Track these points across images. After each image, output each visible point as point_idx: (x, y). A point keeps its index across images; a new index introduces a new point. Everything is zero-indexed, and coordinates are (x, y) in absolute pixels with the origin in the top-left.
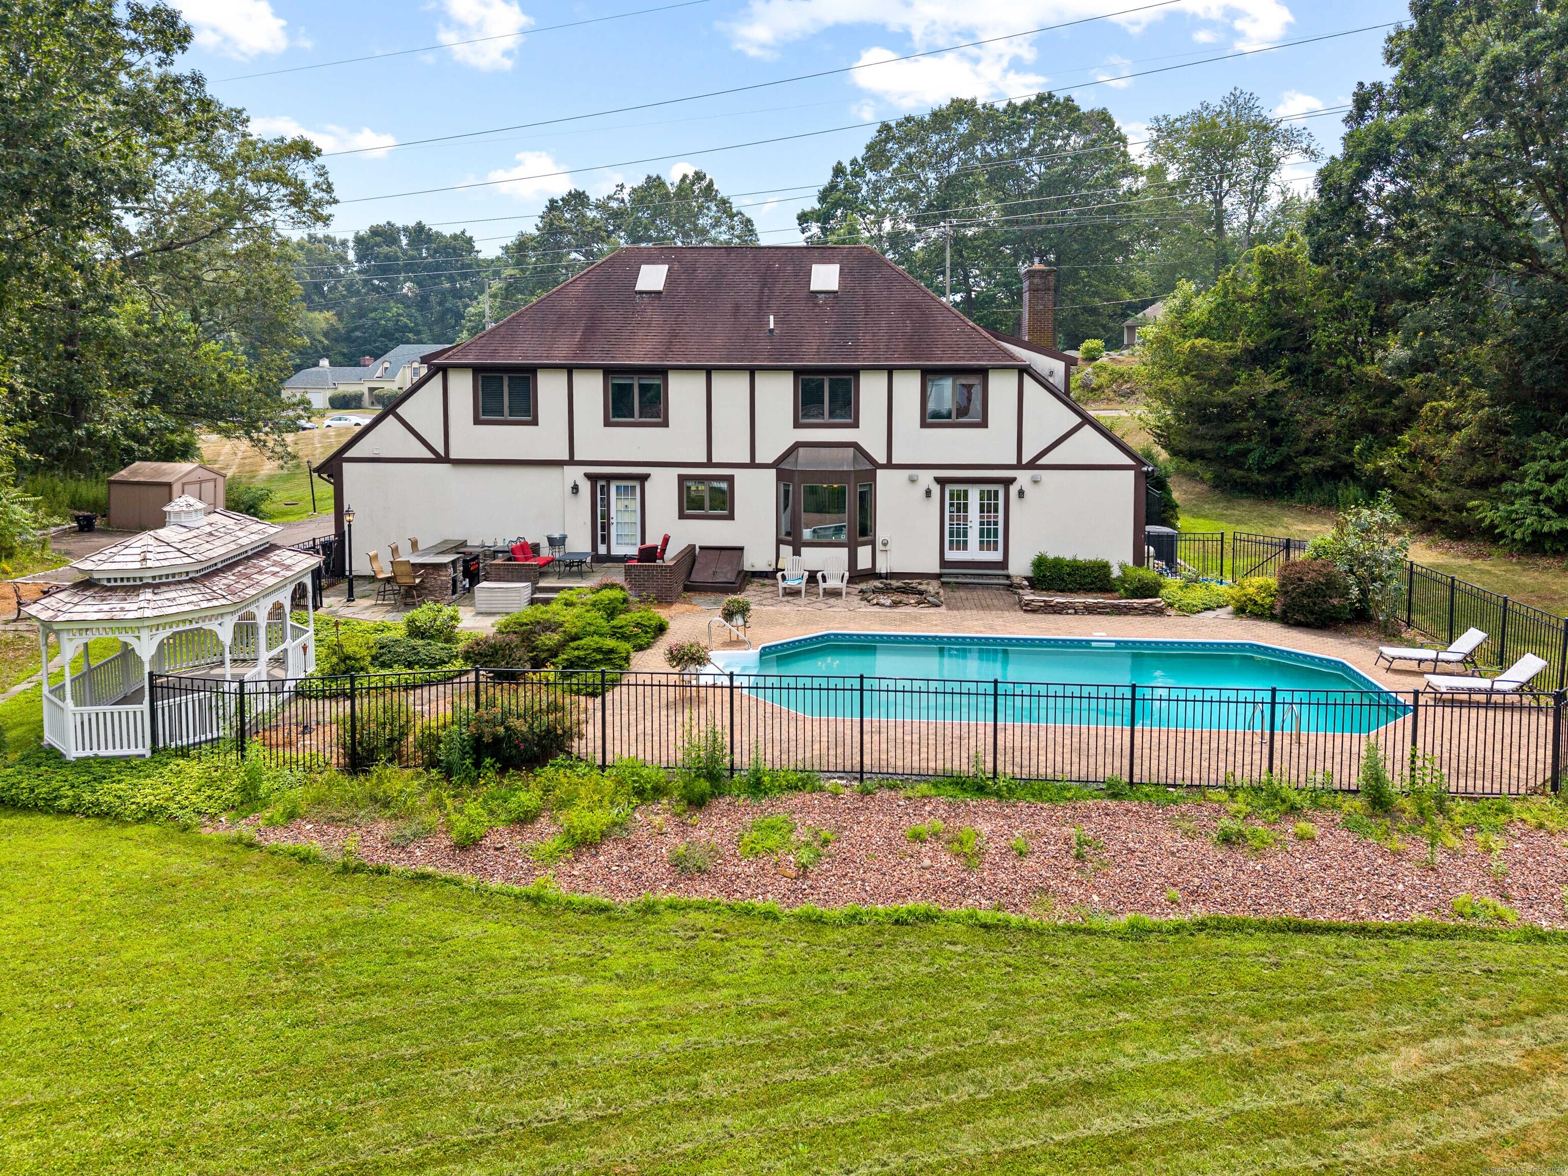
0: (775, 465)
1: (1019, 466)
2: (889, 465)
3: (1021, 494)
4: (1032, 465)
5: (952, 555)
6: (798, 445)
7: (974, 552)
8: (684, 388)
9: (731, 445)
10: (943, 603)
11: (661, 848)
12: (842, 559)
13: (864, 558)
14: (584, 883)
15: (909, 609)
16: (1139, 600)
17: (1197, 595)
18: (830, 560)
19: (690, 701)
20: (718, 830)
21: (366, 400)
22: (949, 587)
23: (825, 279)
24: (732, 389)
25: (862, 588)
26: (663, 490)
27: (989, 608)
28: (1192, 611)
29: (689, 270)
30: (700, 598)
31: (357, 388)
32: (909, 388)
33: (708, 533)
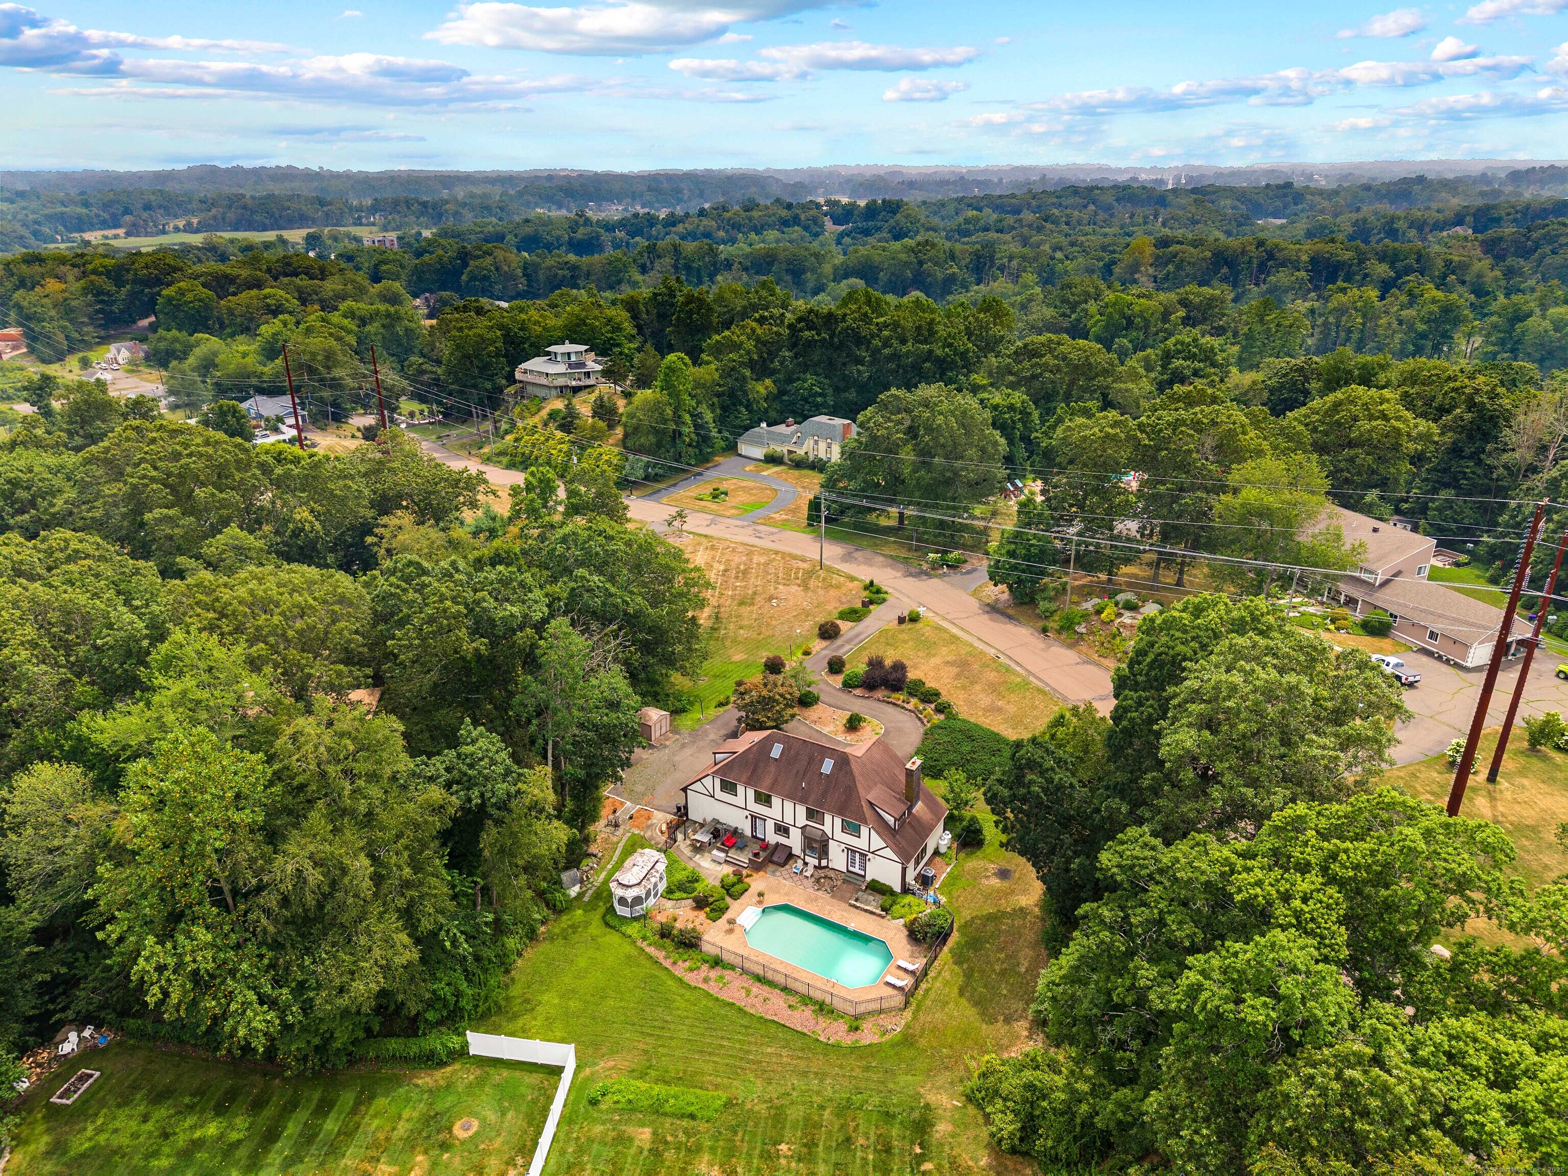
0: (801, 828)
1: (869, 852)
2: (832, 839)
3: (869, 859)
4: (872, 853)
5: (851, 869)
6: (807, 825)
7: (856, 870)
8: (776, 801)
9: (789, 819)
10: (833, 891)
11: (703, 975)
12: (816, 862)
13: (824, 863)
14: (689, 978)
15: (820, 893)
16: (878, 911)
17: (903, 911)
18: (812, 861)
19: (731, 931)
20: (713, 974)
21: (786, 460)
22: (845, 881)
23: (827, 766)
24: (789, 805)
25: (822, 873)
26: (770, 825)
27: (843, 899)
28: (894, 918)
29: (789, 749)
30: (771, 867)
31: (781, 449)
32: (838, 821)
33: (783, 840)
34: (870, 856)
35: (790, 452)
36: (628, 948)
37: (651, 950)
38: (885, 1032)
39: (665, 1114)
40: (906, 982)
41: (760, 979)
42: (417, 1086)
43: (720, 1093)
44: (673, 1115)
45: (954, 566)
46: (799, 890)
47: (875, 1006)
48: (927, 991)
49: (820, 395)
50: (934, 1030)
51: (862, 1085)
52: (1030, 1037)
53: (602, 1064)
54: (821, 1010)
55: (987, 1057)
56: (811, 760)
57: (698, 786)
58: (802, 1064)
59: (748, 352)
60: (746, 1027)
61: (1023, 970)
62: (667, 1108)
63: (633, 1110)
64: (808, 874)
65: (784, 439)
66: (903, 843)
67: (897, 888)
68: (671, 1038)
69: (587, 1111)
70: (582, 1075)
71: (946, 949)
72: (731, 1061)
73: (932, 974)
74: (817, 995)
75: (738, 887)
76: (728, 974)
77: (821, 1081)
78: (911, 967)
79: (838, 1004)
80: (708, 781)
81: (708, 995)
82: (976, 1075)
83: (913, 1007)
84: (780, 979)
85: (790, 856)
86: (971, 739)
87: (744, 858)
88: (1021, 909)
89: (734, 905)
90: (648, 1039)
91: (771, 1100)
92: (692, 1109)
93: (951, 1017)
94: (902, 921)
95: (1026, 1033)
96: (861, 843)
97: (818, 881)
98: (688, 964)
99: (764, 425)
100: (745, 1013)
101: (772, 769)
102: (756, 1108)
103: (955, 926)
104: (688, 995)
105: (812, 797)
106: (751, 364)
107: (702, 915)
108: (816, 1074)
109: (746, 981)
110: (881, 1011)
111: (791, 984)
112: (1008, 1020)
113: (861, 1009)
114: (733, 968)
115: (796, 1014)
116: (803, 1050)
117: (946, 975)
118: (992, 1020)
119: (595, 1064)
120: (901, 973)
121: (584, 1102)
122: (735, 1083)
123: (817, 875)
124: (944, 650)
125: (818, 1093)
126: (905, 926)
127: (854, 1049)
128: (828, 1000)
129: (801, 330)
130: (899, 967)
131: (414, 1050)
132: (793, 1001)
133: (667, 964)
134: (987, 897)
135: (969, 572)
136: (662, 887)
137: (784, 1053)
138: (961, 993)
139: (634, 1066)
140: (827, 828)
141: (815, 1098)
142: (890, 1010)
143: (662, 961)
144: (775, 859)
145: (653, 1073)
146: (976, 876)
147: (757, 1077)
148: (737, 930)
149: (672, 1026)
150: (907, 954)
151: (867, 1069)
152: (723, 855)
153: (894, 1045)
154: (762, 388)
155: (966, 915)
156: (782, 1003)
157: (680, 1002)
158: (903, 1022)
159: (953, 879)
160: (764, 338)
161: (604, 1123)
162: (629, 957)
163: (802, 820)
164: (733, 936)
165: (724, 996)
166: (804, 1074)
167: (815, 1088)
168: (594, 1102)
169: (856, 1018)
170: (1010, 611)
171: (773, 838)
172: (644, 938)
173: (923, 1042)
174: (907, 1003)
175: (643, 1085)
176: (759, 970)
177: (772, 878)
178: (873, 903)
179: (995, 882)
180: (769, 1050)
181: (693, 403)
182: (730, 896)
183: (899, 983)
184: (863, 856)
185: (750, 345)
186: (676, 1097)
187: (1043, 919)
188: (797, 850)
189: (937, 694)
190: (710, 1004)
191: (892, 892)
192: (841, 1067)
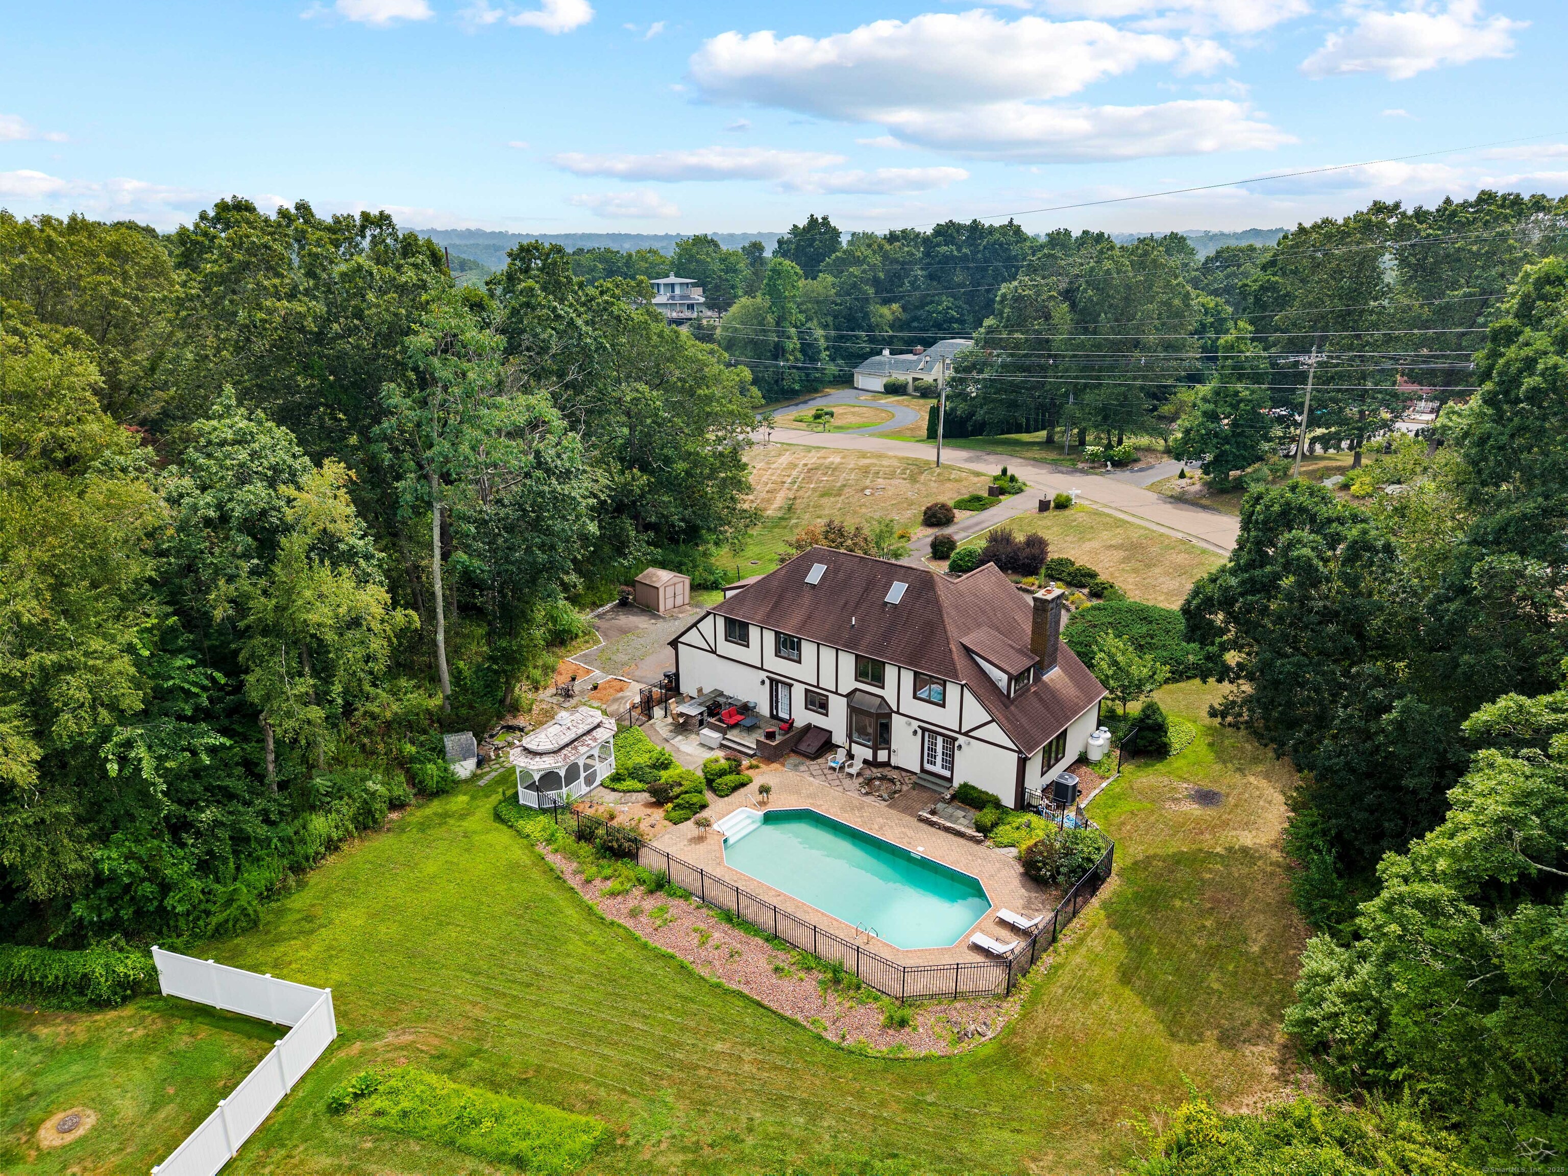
0: (846, 696)
1: (960, 732)
2: (898, 712)
3: (960, 747)
4: (966, 734)
5: (928, 767)
6: (856, 690)
7: (938, 769)
8: (808, 649)
9: (827, 682)
10: (893, 799)
11: (631, 904)
12: (868, 754)
13: (882, 756)
14: (606, 907)
15: (869, 799)
16: (971, 832)
17: (1016, 835)
18: (862, 752)
19: (700, 839)
20: (649, 904)
21: (910, 388)
22: (915, 786)
23: (896, 593)
24: (828, 654)
25: (877, 772)
26: (798, 692)
27: (908, 810)
28: (999, 845)
29: (836, 571)
30: (794, 759)
31: (905, 377)
32: (908, 678)
33: (818, 720)
34: (962, 740)
35: (915, 379)
36: (518, 853)
37: (556, 861)
38: (962, 1036)
39: (466, 1151)
40: (1012, 945)
41: (733, 918)
42: (34, 1038)
43: (591, 1119)
44: (481, 1154)
45: (1121, 463)
46: (836, 792)
47: (945, 984)
48: (1054, 969)
49: (957, 321)
50: (1067, 1041)
51: (901, 1139)
52: (1283, 1078)
53: (390, 1038)
54: (837, 981)
55: (1185, 1109)
56: (870, 585)
57: (692, 637)
58: (780, 1081)
59: (873, 267)
60: (685, 999)
61: (1255, 949)
62: (474, 1138)
63: (405, 1134)
64: (853, 771)
65: (908, 366)
66: (1024, 721)
67: (1009, 800)
68: (537, 1004)
69: (316, 1124)
70: (342, 1054)
71: (1095, 902)
72: (636, 1059)
73: (1065, 940)
74: (830, 951)
75: (730, 779)
76: (676, 906)
77: (813, 1119)
78: (1023, 923)
79: (870, 971)
80: (706, 626)
81: (631, 938)
82: (1160, 1144)
83: (1025, 994)
84: (766, 919)
85: (827, 745)
86: (1147, 620)
87: (749, 741)
88: (1245, 850)
89: (716, 806)
90: (493, 1002)
91: (697, 1147)
92: (521, 1146)
93: (1104, 1022)
94: (1014, 851)
95: (1272, 1069)
96: (946, 718)
97: (869, 782)
98: (611, 885)
99: (886, 352)
100: (690, 974)
101: (807, 599)
102: (662, 1161)
103: (1115, 867)
104: (595, 935)
105: (868, 639)
106: (876, 282)
107: (658, 814)
108: (804, 1103)
109: (704, 920)
110: (956, 996)
111: (785, 928)
112: (1227, 1040)
113: (916, 986)
114: (687, 895)
115: (787, 985)
116: (786, 1052)
117: (1095, 943)
118: (1194, 1036)
119: (376, 1036)
120: (1004, 933)
121: (321, 1106)
122: (633, 1103)
123: (868, 773)
124: (1105, 535)
125: (802, 1144)
126: (1019, 859)
127: (891, 1062)
128: (850, 963)
129: (938, 245)
130: (1002, 923)
131: (55, 972)
132: (784, 959)
133: (574, 882)
134: (1176, 828)
135: (1141, 470)
136: (604, 771)
137: (748, 1055)
138: (1126, 977)
139: (448, 1049)
140: (889, 693)
141: (792, 1155)
142: (976, 994)
143: (568, 876)
144: (803, 747)
145: (477, 1064)
146: (1157, 797)
147: (680, 1096)
148: (713, 842)
149: (547, 984)
150: (1020, 903)
151: (915, 1106)
152: (716, 735)
153: (978, 1064)
154: (888, 312)
155: (1137, 851)
156: (763, 963)
157: (576, 945)
158: (1001, 1021)
159: (1112, 799)
160: (892, 255)
161: (338, 1151)
162: (514, 867)
163: (848, 683)
164: (702, 848)
165: (659, 943)
166: (779, 1102)
167: (797, 1133)
168: (337, 1108)
169: (903, 1001)
170: (1204, 502)
171: (802, 717)
172: (550, 841)
173: (1040, 1065)
174: (1011, 988)
175: (443, 1085)
176: (729, 901)
177: (792, 774)
178: (963, 820)
179: (1194, 809)
180: (719, 1046)
181: (802, 317)
182: (714, 791)
183: (998, 948)
184: (950, 741)
185: (877, 260)
186: (499, 1118)
187: (1289, 868)
188: (839, 737)
189: (1093, 575)
190: (630, 954)
191: (997, 804)
192: (859, 1095)
